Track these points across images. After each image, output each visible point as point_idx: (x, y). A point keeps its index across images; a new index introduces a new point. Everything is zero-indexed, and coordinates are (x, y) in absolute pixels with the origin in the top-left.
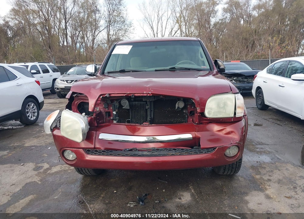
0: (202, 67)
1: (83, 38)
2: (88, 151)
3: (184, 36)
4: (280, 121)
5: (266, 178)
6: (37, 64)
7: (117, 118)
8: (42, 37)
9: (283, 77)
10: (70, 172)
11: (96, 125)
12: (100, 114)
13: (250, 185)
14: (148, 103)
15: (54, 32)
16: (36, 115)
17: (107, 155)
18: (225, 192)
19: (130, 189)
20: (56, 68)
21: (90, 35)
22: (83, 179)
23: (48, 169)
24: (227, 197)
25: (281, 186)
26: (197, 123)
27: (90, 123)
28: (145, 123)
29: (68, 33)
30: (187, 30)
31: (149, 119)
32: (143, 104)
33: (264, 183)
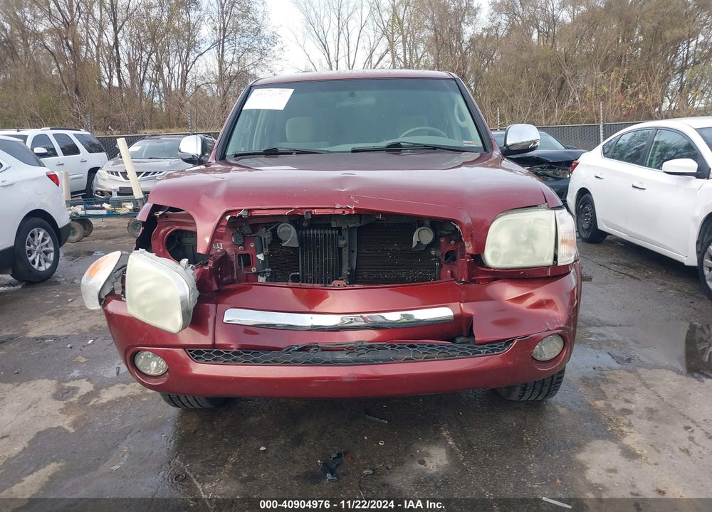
0: (466, 144)
1: (158, 68)
2: (197, 352)
3: (401, 68)
4: (634, 268)
5: (618, 405)
6: (48, 132)
7: (266, 270)
8: (58, 66)
9: (643, 165)
10: (145, 401)
11: (215, 287)
12: (224, 260)
13: (585, 424)
14: (345, 234)
15: (86, 54)
16: (52, 259)
17: (246, 363)
18: (528, 443)
19: (298, 441)
20: (96, 142)
21: (177, 62)
22: (181, 418)
23: (90, 395)
24: (533, 456)
25: (657, 425)
26: (463, 280)
27: (201, 284)
28: (335, 283)
29: (121, 56)
30: (407, 53)
31: (345, 271)
32: (332, 234)
33: (617, 420)
